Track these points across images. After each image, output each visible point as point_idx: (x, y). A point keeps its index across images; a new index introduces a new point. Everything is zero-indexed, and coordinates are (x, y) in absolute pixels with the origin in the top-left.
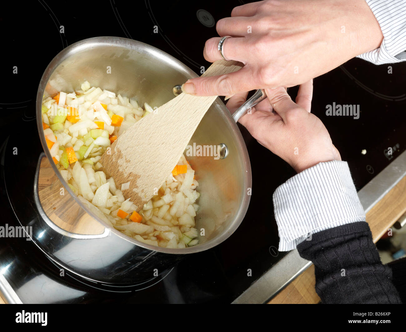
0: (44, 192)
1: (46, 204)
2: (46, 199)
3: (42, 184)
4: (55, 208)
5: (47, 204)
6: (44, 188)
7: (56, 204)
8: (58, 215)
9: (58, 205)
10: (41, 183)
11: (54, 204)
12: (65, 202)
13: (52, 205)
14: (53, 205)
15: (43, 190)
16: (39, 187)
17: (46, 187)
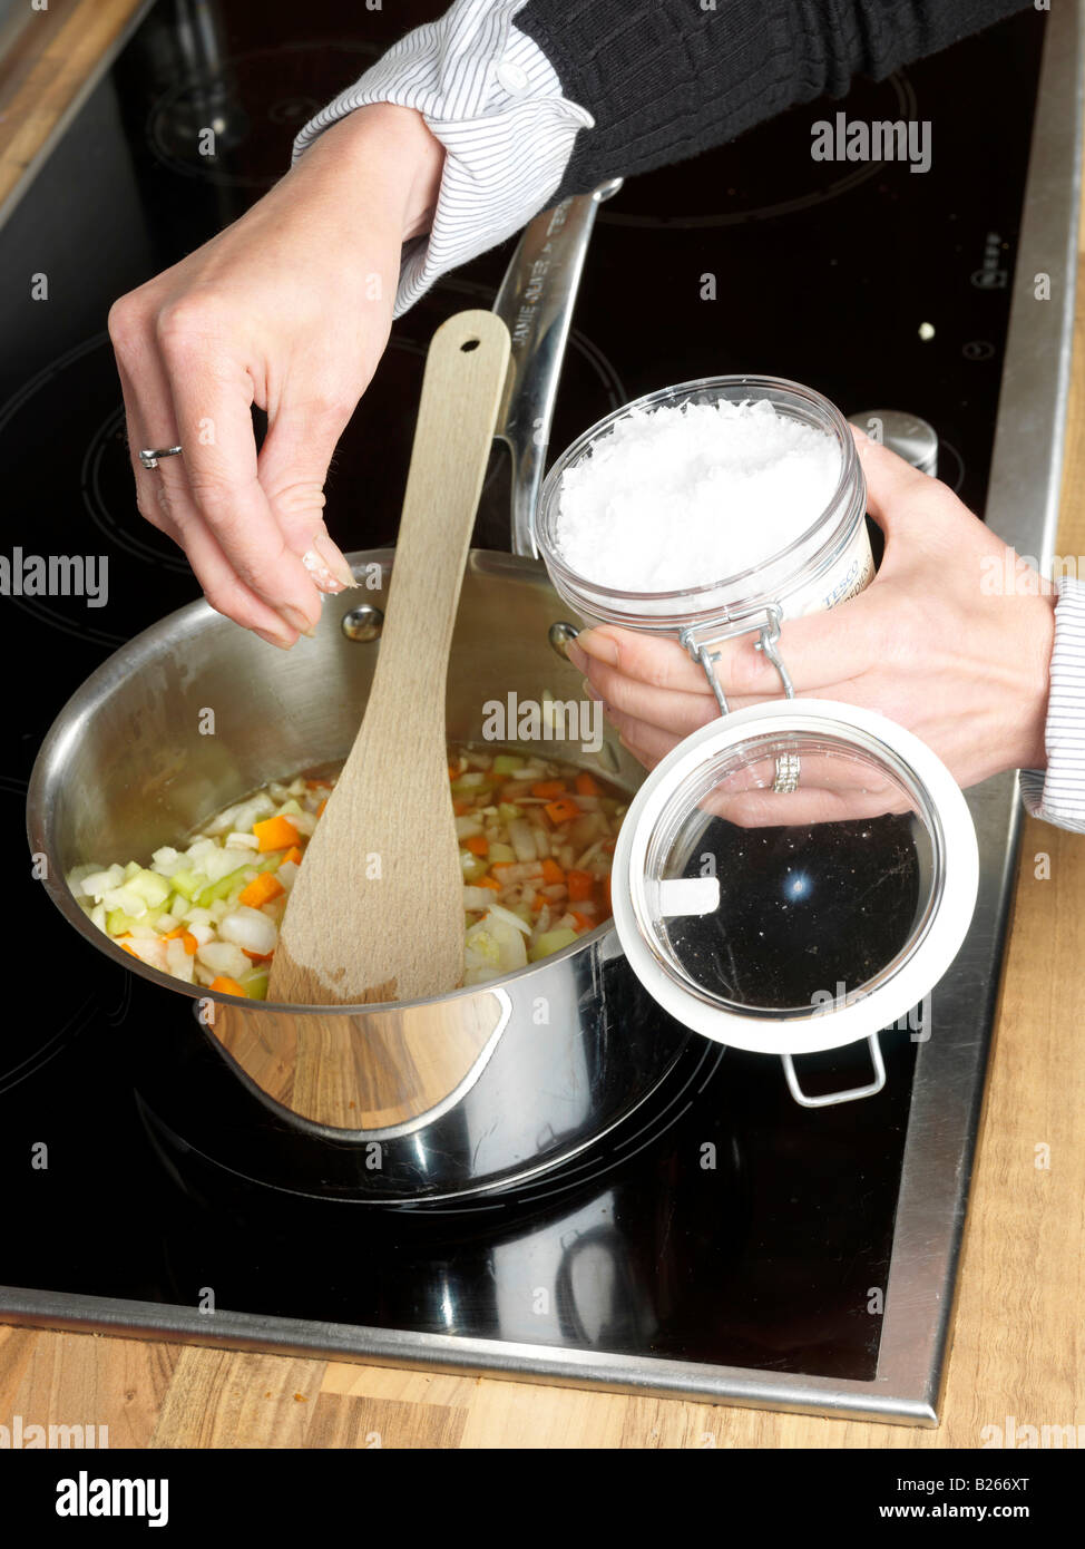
0: (300, 1101)
1: (328, 1115)
2: (319, 1108)
3: (279, 1093)
4: (352, 1105)
5: (331, 1112)
6: (289, 1094)
7: (344, 1095)
8: (373, 1107)
9: (349, 1091)
10: (276, 1093)
11: (340, 1099)
12: (353, 1070)
13: (341, 1105)
14: (344, 1102)
15: (294, 1101)
16: (283, 1102)
17: (291, 1090)
